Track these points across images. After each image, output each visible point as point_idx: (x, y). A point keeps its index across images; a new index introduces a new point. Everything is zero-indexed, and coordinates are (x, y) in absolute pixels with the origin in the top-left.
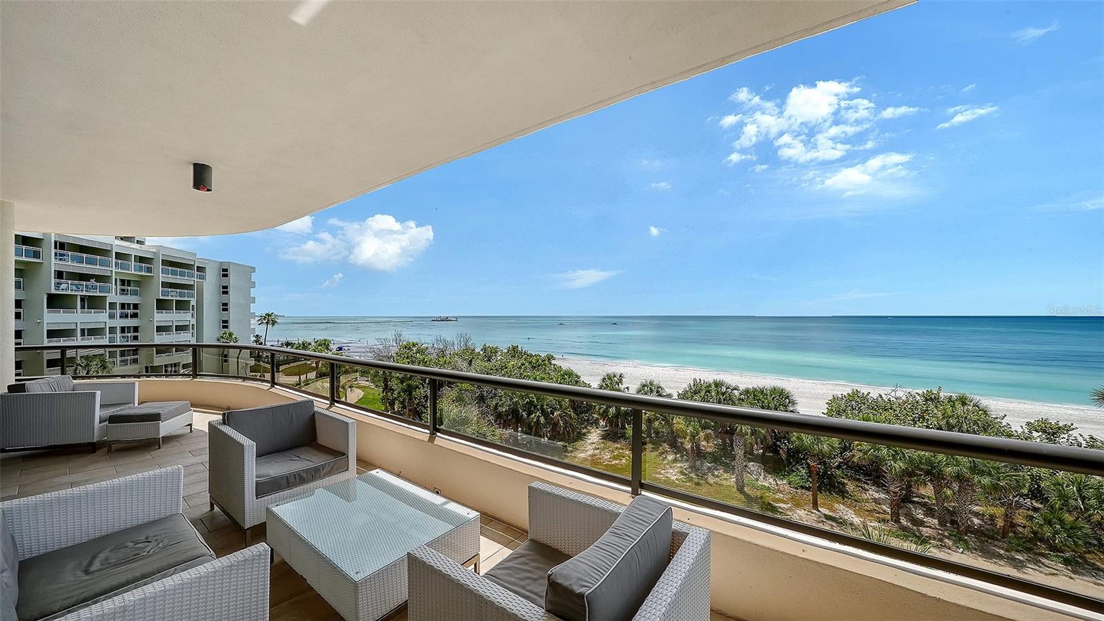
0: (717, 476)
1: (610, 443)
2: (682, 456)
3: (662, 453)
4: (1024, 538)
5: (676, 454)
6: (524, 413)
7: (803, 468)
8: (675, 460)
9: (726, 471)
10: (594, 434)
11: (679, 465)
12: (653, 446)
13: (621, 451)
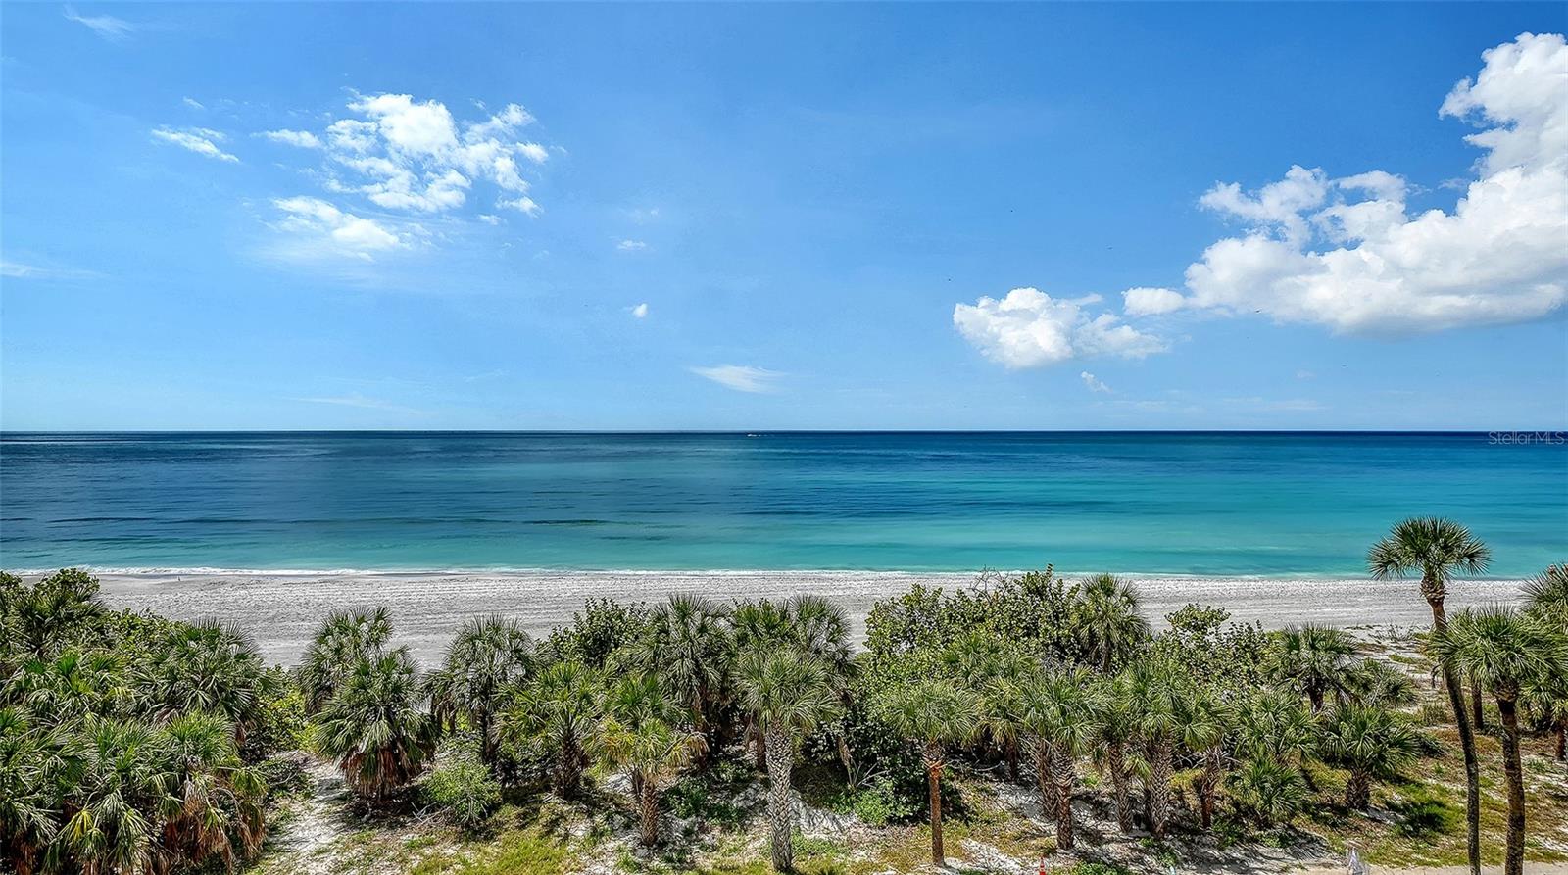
0: (715, 849)
1: (379, 836)
2: (609, 818)
3: (553, 824)
4: (1229, 817)
5: (591, 815)
6: (39, 817)
7: (884, 776)
8: (596, 834)
9: (727, 829)
10: (310, 820)
11: (611, 845)
12: (520, 810)
13: (428, 851)
